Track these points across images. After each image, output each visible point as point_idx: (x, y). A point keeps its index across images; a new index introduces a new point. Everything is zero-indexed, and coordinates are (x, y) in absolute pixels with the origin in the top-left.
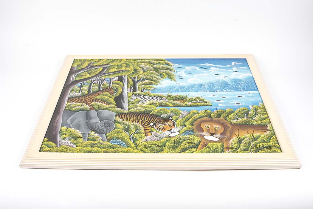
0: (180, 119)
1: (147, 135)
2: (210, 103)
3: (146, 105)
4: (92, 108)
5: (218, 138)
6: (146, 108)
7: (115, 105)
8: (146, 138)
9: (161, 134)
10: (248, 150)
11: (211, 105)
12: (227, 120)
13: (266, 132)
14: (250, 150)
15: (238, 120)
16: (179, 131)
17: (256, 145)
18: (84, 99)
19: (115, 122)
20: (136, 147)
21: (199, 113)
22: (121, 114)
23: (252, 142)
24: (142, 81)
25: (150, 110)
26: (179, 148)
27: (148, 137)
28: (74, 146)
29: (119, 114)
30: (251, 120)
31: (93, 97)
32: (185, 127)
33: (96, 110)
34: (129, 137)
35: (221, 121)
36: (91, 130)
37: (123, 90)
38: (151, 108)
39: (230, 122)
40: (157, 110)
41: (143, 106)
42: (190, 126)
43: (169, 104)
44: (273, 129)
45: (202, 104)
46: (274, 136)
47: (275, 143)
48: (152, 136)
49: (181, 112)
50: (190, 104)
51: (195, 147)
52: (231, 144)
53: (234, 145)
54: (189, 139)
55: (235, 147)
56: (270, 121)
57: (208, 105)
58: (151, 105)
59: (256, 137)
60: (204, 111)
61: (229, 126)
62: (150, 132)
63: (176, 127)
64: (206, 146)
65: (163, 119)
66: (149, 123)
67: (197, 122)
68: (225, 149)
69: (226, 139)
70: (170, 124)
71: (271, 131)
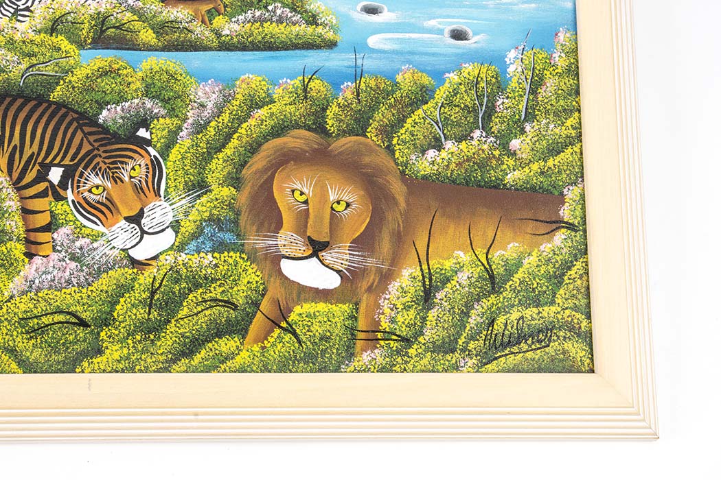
0: (185, 140)
1: (33, 249)
2: (331, 27)
3: (31, 35)
5: (338, 272)
6: (30, 55)
8: (29, 270)
9: (95, 245)
10: (453, 351)
11: (332, 45)
12: (393, 152)
13: (549, 241)
14: (463, 350)
15: (444, 154)
16: (175, 226)
17: (492, 323)
21: (272, 102)
23: (478, 301)
25: (49, 70)
26: (168, 341)
27: (37, 261)
30: (497, 153)
32: (204, 199)
35: (366, 160)
38: (56, 55)
39: (405, 165)
40: (80, 73)
41: (18, 37)
42: (226, 192)
43: (138, 25)
44: (584, 217)
45: (295, 29)
46: (578, 265)
47: (575, 308)
48: (55, 256)
49: (191, 90)
50: (236, 27)
51: (238, 328)
52: (387, 311)
53: (400, 319)
54: (214, 280)
55: (404, 332)
56: (581, 159)
57: (318, 41)
58: (52, 30)
59: (499, 270)
60: (297, 82)
61: (398, 189)
62: (48, 228)
63: (162, 193)
64: (284, 325)
65: (107, 136)
66: (46, 168)
67: (258, 162)
68: (359, 344)
69: (372, 278)
70: (140, 172)
71: (571, 227)
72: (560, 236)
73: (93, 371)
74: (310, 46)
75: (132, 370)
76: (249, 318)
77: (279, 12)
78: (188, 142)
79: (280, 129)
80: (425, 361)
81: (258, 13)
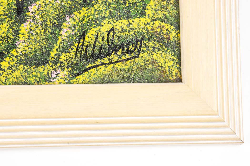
10: (45, 63)
14: (56, 61)
17: (83, 35)
23: (70, 13)
47: (165, 19)
80: (17, 74)
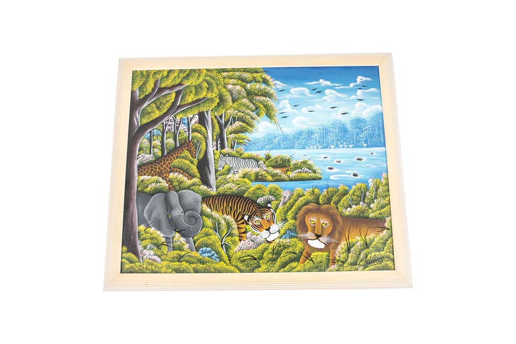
0: (280, 207)
1: (241, 238)
2: (320, 174)
3: (239, 179)
4: (171, 187)
5: (324, 243)
6: (238, 184)
7: (198, 179)
8: (240, 244)
9: (258, 237)
10: (356, 265)
11: (320, 179)
12: (338, 209)
14: (359, 265)
15: (352, 209)
16: (279, 231)
17: (366, 257)
18: (159, 168)
19: (203, 214)
20: (230, 260)
21: (304, 195)
22: (207, 197)
23: (363, 251)
24: (231, 124)
25: (243, 188)
26: (278, 263)
27: (242, 241)
28: (158, 259)
29: (205, 198)
30: (367, 208)
31: (169, 163)
32: (286, 223)
33: (177, 191)
34: (220, 243)
35: (331, 211)
36: (175, 230)
37: (207, 145)
38: (245, 184)
39: (342, 212)
40: (252, 189)
41: (235, 179)
42: (293, 221)
43: (267, 175)
44: (391, 226)
45: (310, 174)
46: (390, 240)
47: (389, 252)
48: (247, 240)
49: (282, 193)
50: (294, 175)
51: (297, 259)
52: (338, 254)
53: (341, 256)
54: (290, 246)
55: (343, 260)
56: (390, 209)
57: (316, 178)
58: (244, 177)
59: (368, 242)
60: (311, 190)
61: (340, 219)
62: (245, 233)
63: (275, 222)
64: (309, 258)
65: (260, 206)
66: (244, 216)
67: (301, 213)
68: (330, 263)
69: (333, 245)
70: (269, 217)
71: (388, 229)
72: (385, 231)
73: (258, 272)
74: (314, 179)
75: (269, 272)
76: (300, 257)
77: (305, 170)
78: (282, 208)
79: (306, 203)
80: (348, 268)
81: (299, 170)
